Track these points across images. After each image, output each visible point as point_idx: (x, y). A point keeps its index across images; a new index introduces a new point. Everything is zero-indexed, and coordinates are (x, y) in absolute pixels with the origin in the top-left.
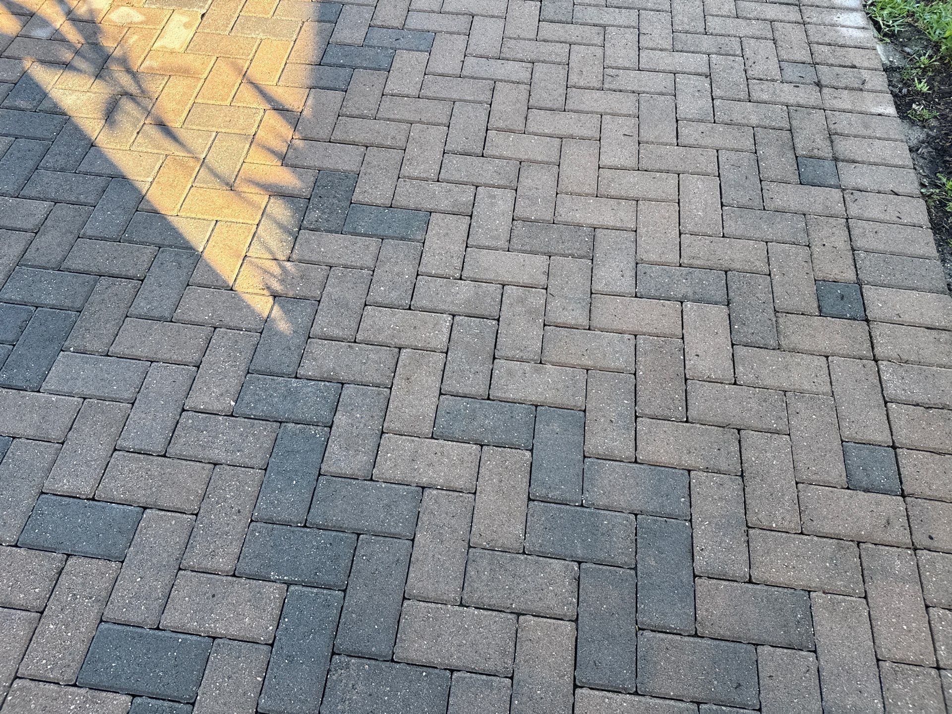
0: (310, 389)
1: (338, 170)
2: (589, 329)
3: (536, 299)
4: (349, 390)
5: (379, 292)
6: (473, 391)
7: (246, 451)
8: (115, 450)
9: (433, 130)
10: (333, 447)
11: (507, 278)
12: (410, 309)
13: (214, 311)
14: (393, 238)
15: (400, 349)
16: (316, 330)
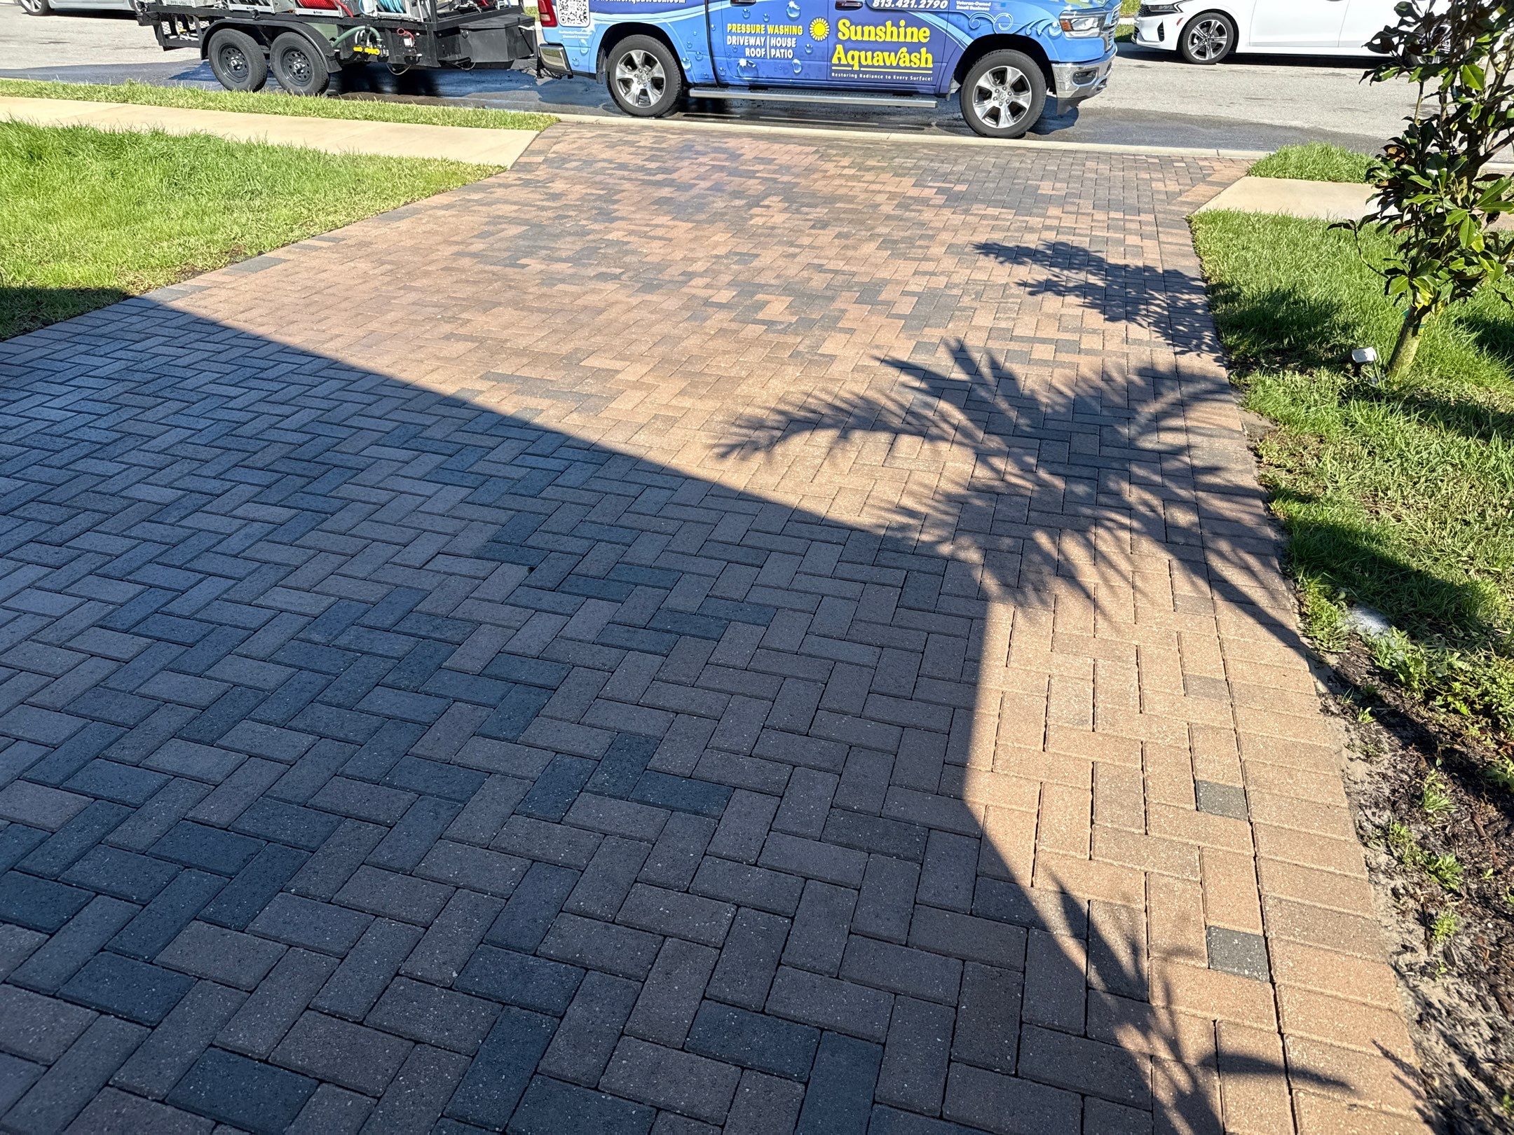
0: (548, 970)
1: (639, 735)
2: (906, 945)
3: (846, 900)
4: (593, 977)
5: (656, 868)
6: (745, 999)
7: (457, 1032)
8: (307, 1008)
9: (755, 703)
10: (559, 1041)
11: (811, 870)
12: (687, 892)
13: (462, 869)
14: (684, 811)
15: (665, 937)
16: (571, 904)
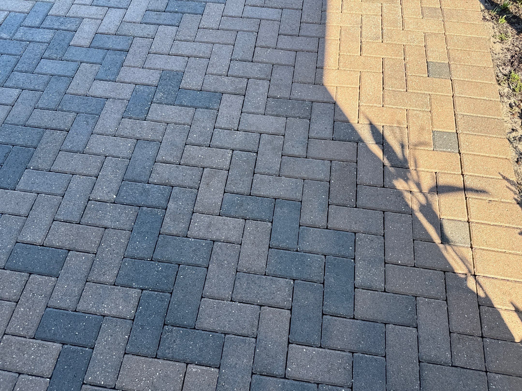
0: (155, 189)
1: (173, 71)
2: (306, 158)
3: (279, 141)
4: (176, 190)
5: (194, 137)
6: (242, 190)
7: (122, 222)
8: (54, 220)
9: (225, 47)
10: (167, 220)
11: (262, 130)
12: (209, 147)
13: (106, 147)
14: (201, 108)
15: (204, 168)
16: (159, 158)
